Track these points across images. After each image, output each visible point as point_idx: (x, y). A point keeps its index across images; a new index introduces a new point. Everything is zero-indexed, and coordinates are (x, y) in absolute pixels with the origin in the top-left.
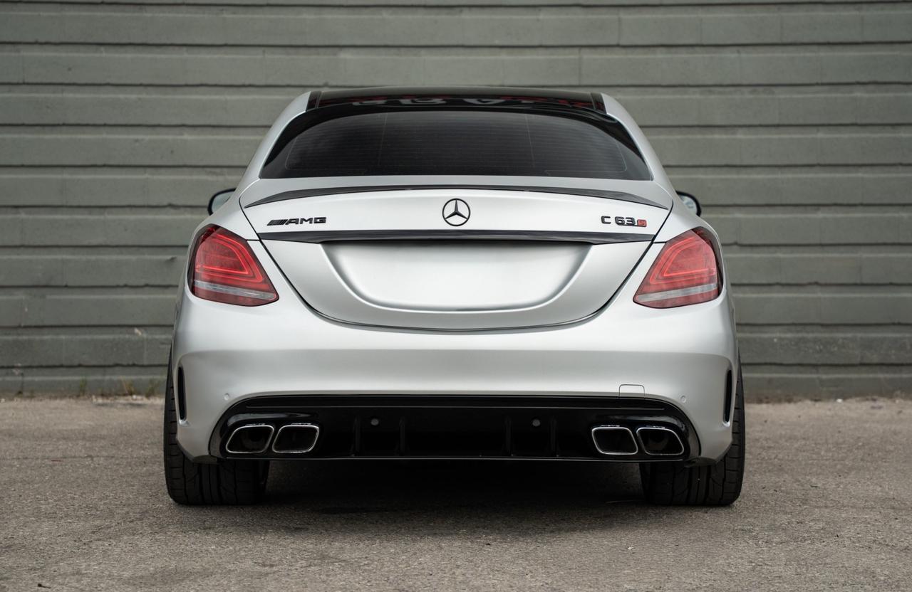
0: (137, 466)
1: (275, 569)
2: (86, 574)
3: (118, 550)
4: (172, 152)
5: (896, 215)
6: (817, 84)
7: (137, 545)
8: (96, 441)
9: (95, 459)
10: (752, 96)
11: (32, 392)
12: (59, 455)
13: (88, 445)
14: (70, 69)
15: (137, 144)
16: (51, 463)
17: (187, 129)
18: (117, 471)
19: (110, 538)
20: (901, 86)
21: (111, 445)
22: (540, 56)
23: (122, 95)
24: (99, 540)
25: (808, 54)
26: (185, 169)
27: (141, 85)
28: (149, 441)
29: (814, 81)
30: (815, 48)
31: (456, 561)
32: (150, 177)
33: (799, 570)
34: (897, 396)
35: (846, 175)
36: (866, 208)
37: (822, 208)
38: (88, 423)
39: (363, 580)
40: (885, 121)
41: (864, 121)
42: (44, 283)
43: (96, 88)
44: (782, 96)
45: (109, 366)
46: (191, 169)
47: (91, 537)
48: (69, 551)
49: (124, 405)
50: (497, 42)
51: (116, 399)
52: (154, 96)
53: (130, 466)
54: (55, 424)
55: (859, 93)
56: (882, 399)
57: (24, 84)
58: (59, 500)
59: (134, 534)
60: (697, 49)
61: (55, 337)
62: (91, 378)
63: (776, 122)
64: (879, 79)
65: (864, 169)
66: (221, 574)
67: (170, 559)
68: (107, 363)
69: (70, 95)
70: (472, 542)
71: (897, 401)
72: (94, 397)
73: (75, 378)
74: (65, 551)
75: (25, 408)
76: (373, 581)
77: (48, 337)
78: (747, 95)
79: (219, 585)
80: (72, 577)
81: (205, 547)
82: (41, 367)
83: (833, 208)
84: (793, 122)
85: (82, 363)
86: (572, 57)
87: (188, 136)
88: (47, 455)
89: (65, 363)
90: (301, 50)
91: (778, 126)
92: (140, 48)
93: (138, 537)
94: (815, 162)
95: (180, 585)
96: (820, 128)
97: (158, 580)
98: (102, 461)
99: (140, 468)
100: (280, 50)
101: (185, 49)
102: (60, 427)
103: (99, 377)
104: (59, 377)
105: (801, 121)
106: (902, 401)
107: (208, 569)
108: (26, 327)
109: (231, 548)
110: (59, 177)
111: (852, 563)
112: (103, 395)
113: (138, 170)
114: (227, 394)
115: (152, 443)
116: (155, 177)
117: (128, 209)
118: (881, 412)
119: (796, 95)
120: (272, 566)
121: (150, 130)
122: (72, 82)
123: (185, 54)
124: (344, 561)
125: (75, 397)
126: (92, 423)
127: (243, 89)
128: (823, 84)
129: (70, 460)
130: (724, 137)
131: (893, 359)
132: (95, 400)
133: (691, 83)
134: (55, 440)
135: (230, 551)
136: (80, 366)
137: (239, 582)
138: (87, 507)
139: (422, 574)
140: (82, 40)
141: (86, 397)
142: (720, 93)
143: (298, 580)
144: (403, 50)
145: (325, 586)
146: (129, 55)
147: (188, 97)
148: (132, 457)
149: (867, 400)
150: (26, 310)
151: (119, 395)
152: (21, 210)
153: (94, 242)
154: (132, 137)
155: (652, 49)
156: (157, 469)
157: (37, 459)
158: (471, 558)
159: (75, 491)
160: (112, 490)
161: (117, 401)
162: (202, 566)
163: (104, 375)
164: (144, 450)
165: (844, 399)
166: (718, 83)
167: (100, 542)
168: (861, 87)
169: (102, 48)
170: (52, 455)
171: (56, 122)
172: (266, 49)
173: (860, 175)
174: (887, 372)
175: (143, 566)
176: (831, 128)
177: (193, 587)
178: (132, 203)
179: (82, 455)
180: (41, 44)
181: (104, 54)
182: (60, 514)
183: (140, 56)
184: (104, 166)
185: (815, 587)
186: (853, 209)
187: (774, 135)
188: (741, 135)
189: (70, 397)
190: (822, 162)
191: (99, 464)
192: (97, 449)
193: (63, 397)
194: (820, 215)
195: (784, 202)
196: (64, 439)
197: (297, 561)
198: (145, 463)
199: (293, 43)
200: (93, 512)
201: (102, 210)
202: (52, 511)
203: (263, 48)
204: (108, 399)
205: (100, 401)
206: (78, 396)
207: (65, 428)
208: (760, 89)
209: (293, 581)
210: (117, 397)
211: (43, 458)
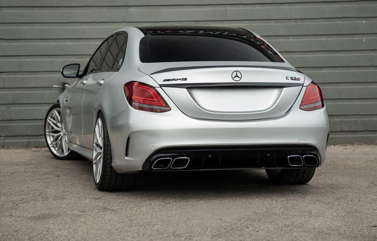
0: (43, 175)
1: (85, 213)
2: (14, 216)
3: (28, 207)
4: (63, 49)
5: (354, 71)
6: (321, 18)
7: (36, 205)
8: (29, 165)
9: (27, 173)
10: (295, 24)
11: (8, 146)
12: (13, 171)
13: (26, 167)
14: (22, 17)
15: (49, 46)
16: (10, 174)
17: (69, 40)
18: (35, 177)
19: (26, 203)
20: (355, 19)
21: (35, 167)
22: (210, 9)
23: (43, 27)
24: (22, 203)
25: (317, 6)
26: (68, 56)
27: (50, 23)
28: (50, 165)
29: (320, 17)
30: (320, 4)
31: (155, 209)
32: (54, 59)
33: (284, 211)
34: (355, 144)
35: (334, 55)
36: (342, 68)
37: (324, 68)
38: (28, 158)
39: (118, 217)
40: (349, 33)
41: (340, 33)
42: (12, 102)
43: (32, 24)
44: (307, 23)
45: (39, 136)
46: (70, 56)
47: (19, 202)
48: (9, 207)
49: (44, 151)
50: (192, 3)
51: (41, 149)
52: (55, 27)
53: (40, 175)
54: (15, 159)
55: (338, 22)
56: (349, 145)
57: (4, 23)
58: (10, 189)
59: (35, 201)
60: (273, 5)
61: (17, 124)
62: (31, 140)
63: (305, 34)
64: (346, 16)
65: (340, 52)
66: (65, 215)
67: (47, 210)
68: (38, 135)
69: (22, 27)
70: (163, 202)
71: (355, 146)
72: (33, 148)
73: (25, 140)
74: (8, 207)
75: (5, 152)
76: (121, 217)
77: (14, 124)
78: (293, 23)
79: (63, 219)
80: (9, 217)
81: (61, 206)
82: (12, 136)
83: (329, 68)
84: (311, 34)
85: (28, 134)
86: (223, 9)
87: (69, 43)
88: (9, 171)
89: (21, 135)
90: (114, 8)
91: (306, 35)
92: (50, 8)
93: (37, 202)
94: (321, 50)
95: (48, 219)
96: (323, 36)
97: (41, 217)
98: (30, 173)
99: (44, 176)
100: (106, 8)
101: (67, 8)
102: (17, 160)
103: (35, 140)
104: (18, 140)
105: (315, 33)
106: (357, 146)
107: (60, 214)
108: (5, 120)
109: (71, 206)
110: (18, 60)
111: (305, 208)
112: (36, 147)
113: (49, 57)
114: (153, 146)
115: (51, 166)
116: (56, 60)
117: (45, 73)
118: (347, 150)
119: (313, 23)
120: (84, 212)
121: (54, 41)
122: (23, 22)
123: (67, 10)
124: (112, 210)
125: (25, 148)
126: (29, 158)
127: (91, 24)
128: (324, 18)
129: (17, 173)
130: (284, 40)
131: (354, 129)
132: (33, 149)
133: (270, 19)
134: (13, 165)
135: (71, 207)
136: (27, 135)
137: (71, 218)
138: (20, 191)
139: (140, 214)
140: (26, 5)
141: (29, 148)
142: (282, 22)
143: (93, 217)
144: (155, 7)
145: (103, 219)
146: (46, 11)
147: (69, 27)
148: (42, 172)
149: (343, 146)
150: (6, 113)
151: (43, 147)
152: (3, 74)
153: (32, 86)
154: (47, 44)
155: (255, 5)
156: (51, 176)
157: (5, 173)
158: (161, 209)
159: (17, 185)
160: (32, 185)
161: (42, 150)
162: (58, 212)
163: (37, 139)
164: (47, 169)
165: (334, 145)
166: (282, 18)
167: (22, 204)
168: (339, 19)
169: (34, 8)
170: (11, 171)
171: (17, 38)
172: (100, 7)
173: (339, 55)
174: (351, 134)
175: (36, 213)
176: (327, 36)
177: (53, 220)
178: (47, 70)
179: (22, 171)
180: (10, 7)
181: (36, 11)
182: (9, 194)
183: (49, 11)
184: (36, 55)
185: (287, 217)
186: (337, 68)
187: (304, 39)
188: (291, 39)
189: (23, 148)
190: (324, 50)
191: (28, 175)
192: (29, 169)
193: (20, 148)
194: (324, 71)
195: (309, 66)
196: (17, 165)
197: (94, 210)
198: (46, 174)
199: (111, 5)
200: (22, 193)
201: (35, 73)
202: (6, 193)
203: (98, 7)
204: (38, 149)
205: (35, 149)
206: (26, 148)
207: (18, 161)
208: (298, 21)
209: (91, 217)
210: (42, 148)
211: (7, 172)
